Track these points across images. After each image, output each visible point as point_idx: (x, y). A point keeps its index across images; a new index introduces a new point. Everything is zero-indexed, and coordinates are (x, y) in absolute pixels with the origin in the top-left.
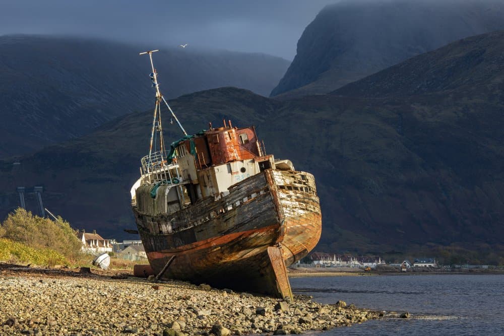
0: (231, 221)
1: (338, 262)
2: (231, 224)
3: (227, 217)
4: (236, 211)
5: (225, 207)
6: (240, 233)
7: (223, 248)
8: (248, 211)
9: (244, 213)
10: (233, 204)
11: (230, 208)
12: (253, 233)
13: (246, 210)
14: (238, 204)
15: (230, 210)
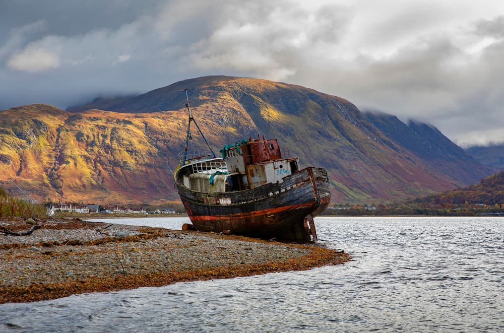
0: (284, 199)
1: (119, 211)
2: (284, 200)
3: (281, 196)
4: (288, 193)
5: (280, 190)
6: (290, 206)
7: (275, 216)
8: (297, 193)
9: (293, 194)
10: (285, 189)
11: (283, 190)
12: (299, 207)
13: (295, 192)
14: (289, 188)
15: (284, 192)
